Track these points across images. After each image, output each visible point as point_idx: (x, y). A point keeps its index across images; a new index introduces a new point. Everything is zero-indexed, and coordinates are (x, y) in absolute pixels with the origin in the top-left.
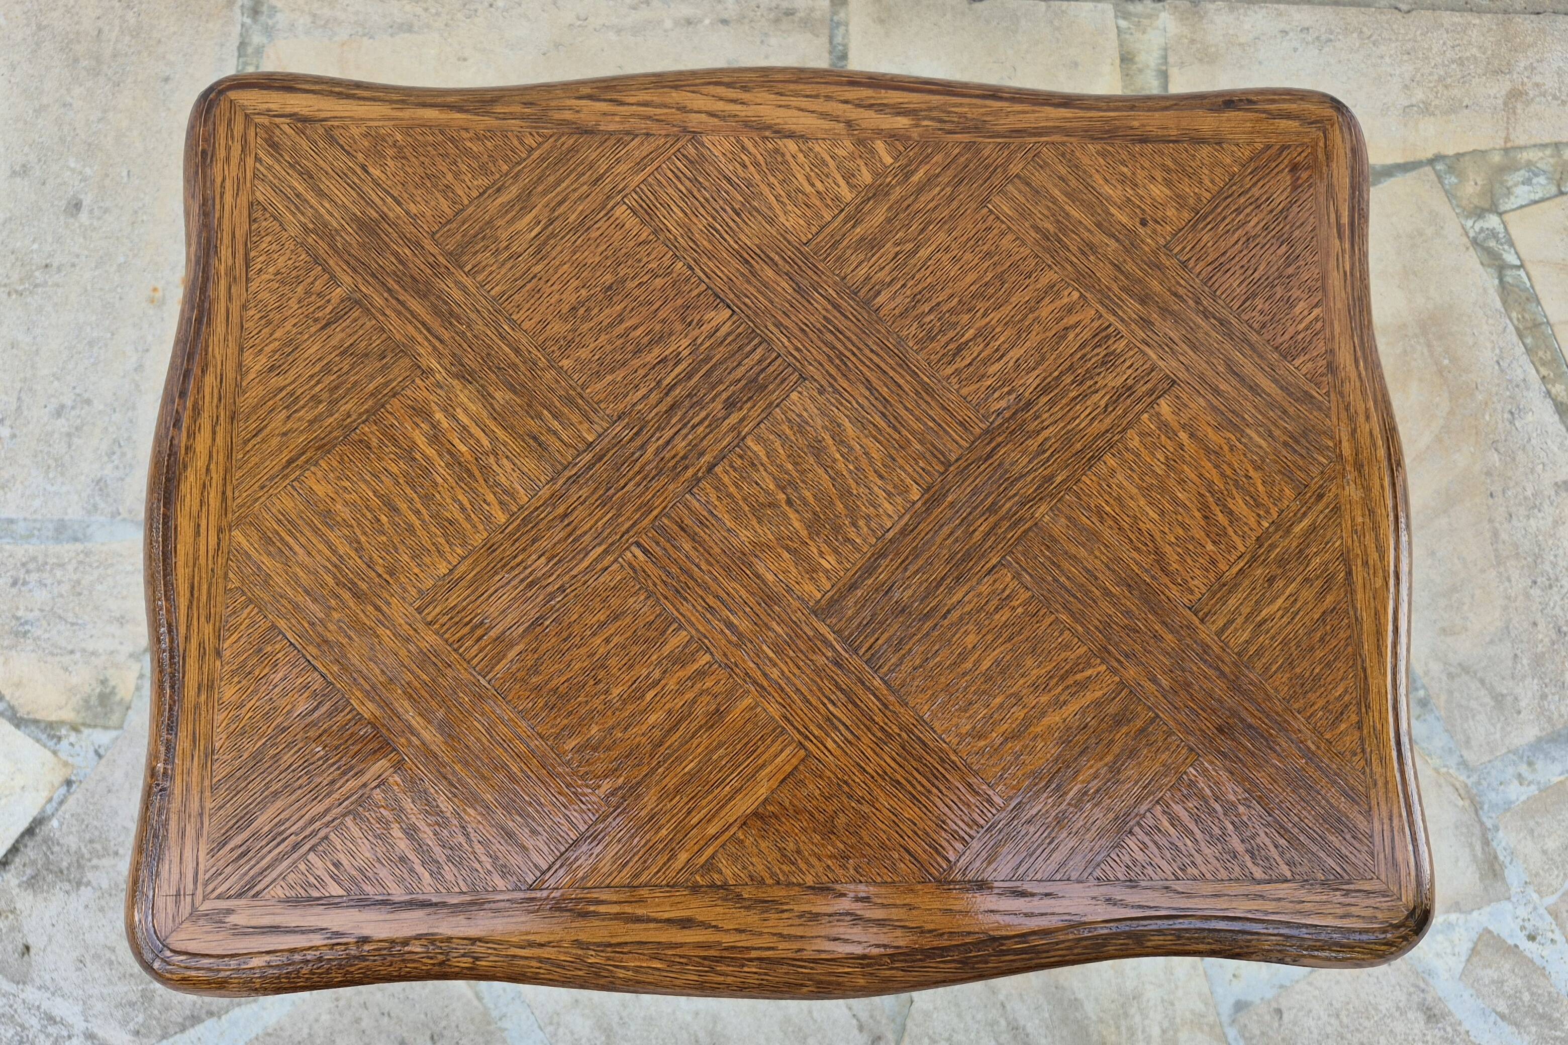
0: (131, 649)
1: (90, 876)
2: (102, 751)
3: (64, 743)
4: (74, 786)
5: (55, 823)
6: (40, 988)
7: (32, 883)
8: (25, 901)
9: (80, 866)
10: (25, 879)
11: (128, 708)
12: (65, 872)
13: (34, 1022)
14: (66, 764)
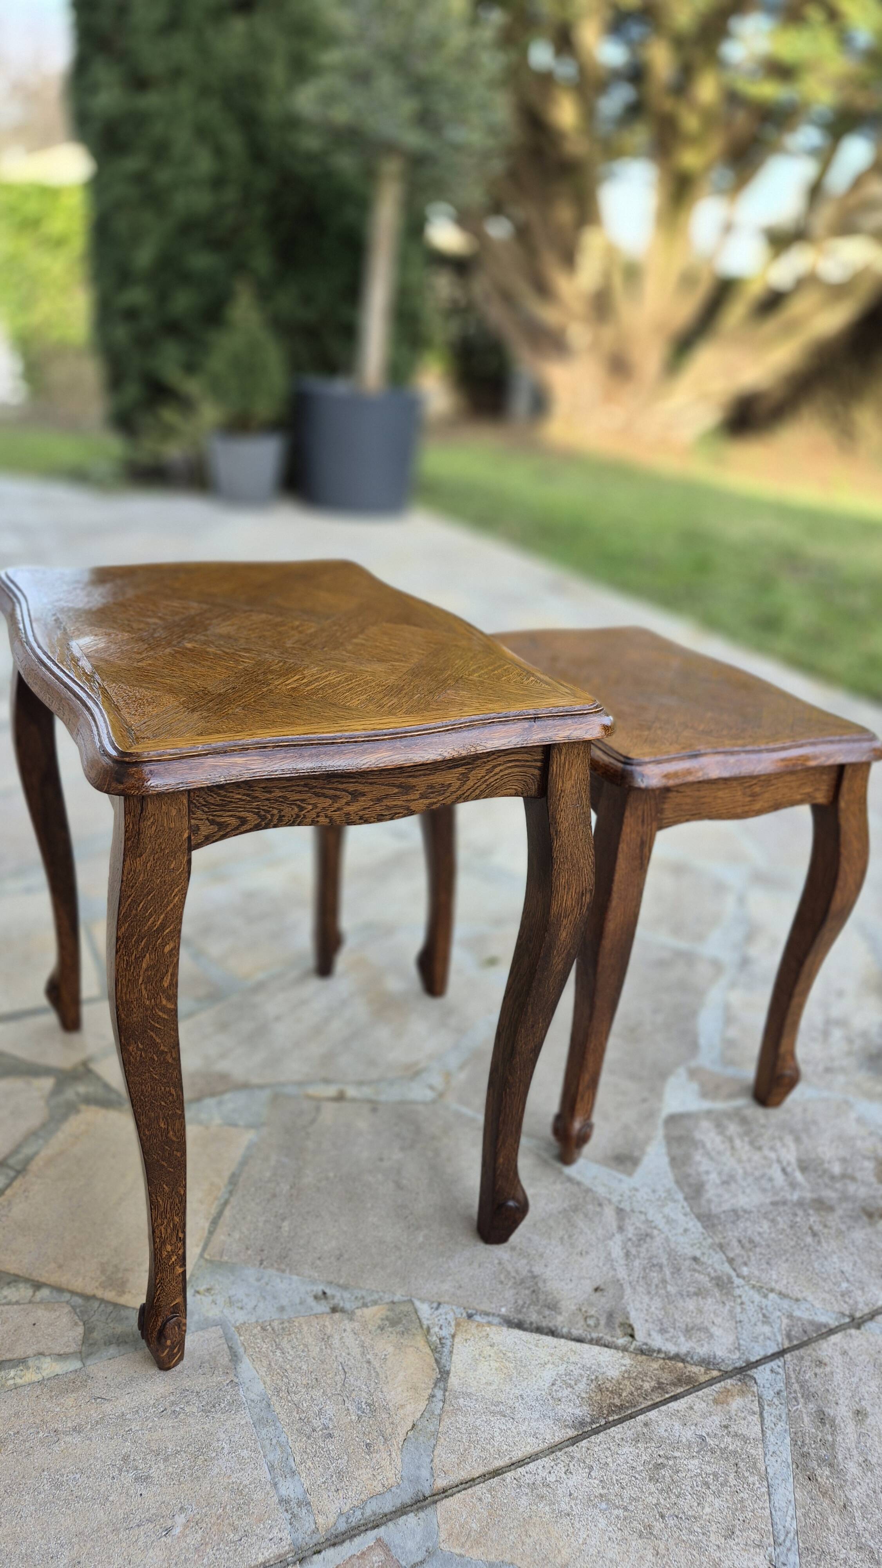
0: (346, 1322)
1: (524, 1273)
2: (435, 1305)
3: (444, 1333)
4: (470, 1311)
5: (503, 1310)
6: (615, 1270)
7: (554, 1307)
8: (568, 1306)
9: (522, 1282)
10: (553, 1313)
11: (393, 1303)
12: (532, 1289)
13: (637, 1263)
14: (458, 1325)
